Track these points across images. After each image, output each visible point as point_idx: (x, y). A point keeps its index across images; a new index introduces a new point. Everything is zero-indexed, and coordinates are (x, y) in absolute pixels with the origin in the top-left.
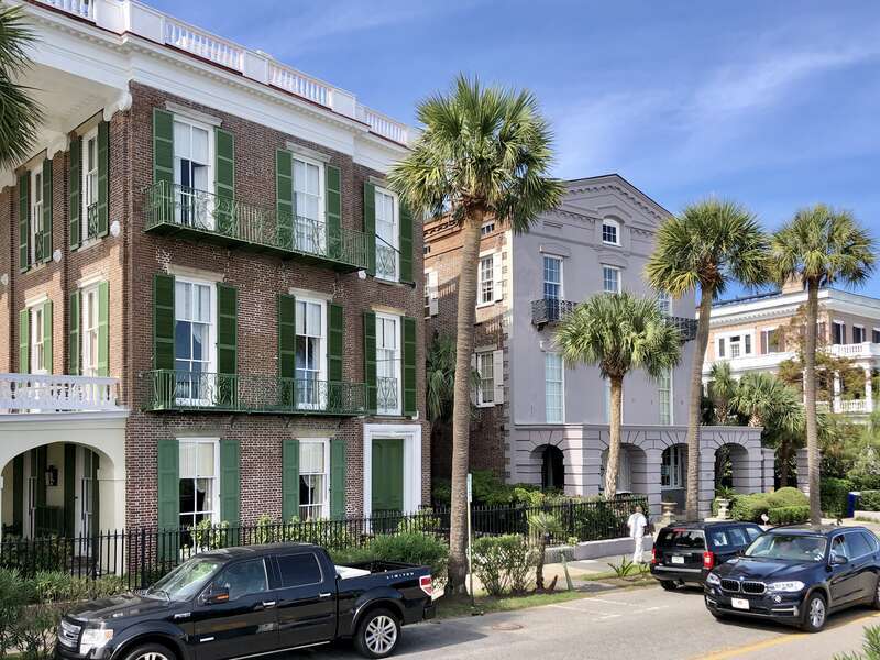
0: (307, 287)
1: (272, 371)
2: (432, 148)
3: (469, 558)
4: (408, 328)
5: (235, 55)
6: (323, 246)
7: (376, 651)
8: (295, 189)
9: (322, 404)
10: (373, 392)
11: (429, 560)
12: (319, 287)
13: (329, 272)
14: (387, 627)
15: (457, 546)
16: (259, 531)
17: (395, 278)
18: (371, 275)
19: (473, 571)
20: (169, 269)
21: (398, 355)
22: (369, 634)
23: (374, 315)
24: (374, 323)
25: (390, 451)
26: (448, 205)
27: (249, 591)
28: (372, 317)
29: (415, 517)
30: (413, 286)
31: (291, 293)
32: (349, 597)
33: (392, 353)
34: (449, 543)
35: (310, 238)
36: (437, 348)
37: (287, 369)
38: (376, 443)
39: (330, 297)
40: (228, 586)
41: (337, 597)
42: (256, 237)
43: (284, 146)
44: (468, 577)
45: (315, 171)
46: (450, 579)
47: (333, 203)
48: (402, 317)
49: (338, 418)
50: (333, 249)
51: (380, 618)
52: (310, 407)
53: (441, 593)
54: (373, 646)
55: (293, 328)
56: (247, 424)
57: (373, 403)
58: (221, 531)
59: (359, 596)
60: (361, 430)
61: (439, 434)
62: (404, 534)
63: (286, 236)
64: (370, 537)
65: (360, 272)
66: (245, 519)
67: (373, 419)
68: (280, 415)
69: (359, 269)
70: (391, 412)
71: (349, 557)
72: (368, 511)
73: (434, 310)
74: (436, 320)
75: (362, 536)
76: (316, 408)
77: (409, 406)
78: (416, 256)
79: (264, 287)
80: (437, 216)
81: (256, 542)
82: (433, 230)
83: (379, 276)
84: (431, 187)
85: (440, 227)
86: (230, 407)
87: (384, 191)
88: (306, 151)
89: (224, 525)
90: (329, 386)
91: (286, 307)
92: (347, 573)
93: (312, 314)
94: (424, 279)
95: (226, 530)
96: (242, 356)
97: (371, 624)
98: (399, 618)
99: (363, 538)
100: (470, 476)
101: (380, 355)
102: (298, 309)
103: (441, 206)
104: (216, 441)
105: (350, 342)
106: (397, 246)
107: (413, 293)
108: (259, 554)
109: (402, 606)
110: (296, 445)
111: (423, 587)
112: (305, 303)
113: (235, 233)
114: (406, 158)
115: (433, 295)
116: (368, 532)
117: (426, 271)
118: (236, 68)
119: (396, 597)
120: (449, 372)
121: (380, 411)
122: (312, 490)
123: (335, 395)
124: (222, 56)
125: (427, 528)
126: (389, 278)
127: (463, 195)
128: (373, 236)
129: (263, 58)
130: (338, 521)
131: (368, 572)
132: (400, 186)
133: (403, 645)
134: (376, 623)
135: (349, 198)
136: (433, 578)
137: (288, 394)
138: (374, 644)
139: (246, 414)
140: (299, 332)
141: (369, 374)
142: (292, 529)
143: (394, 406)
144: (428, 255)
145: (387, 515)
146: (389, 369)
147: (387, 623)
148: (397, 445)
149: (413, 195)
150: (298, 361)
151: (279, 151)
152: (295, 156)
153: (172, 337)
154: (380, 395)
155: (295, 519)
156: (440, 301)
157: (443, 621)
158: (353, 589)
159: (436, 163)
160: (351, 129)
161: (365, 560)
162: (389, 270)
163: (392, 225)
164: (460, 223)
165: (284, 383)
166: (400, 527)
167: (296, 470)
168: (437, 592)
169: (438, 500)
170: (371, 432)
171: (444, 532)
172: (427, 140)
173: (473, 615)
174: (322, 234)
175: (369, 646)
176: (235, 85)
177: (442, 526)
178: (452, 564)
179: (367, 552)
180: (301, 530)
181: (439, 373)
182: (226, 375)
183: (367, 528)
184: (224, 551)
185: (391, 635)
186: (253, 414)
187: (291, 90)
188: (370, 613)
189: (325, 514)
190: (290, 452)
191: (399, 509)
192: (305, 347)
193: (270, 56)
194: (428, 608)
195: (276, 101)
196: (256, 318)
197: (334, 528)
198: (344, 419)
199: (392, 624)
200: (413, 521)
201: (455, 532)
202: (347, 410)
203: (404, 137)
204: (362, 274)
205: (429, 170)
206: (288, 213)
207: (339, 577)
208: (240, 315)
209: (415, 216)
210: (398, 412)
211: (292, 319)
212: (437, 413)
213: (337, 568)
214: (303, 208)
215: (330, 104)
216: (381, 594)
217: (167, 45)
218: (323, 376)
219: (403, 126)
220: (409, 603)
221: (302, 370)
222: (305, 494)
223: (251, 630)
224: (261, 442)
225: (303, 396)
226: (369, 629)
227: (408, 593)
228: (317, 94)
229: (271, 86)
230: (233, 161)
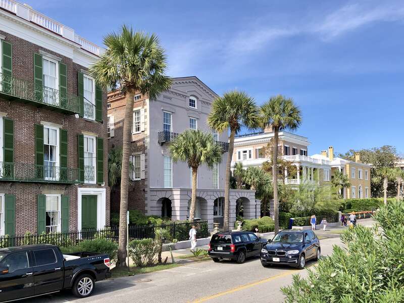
0: (49, 121)
1: (32, 161)
2: (111, 58)
3: (127, 249)
4: (100, 143)
5: (12, 5)
6: (58, 101)
7: (83, 294)
8: (44, 73)
9: (57, 178)
10: (82, 173)
11: (109, 251)
12: (55, 121)
13: (60, 114)
14: (89, 282)
15: (122, 244)
16: (25, 239)
17: (93, 118)
18: (81, 117)
19: (129, 256)
21: (95, 155)
22: (80, 286)
23: (83, 136)
24: (83, 140)
25: (90, 201)
26: (118, 85)
27: (19, 268)
28: (82, 136)
29: (102, 231)
30: (102, 123)
31: (41, 123)
32: (70, 270)
33: (92, 154)
34: (118, 243)
35: (52, 97)
36: (114, 153)
37: (39, 160)
38: (84, 197)
39: (61, 127)
40: (8, 266)
41: (63, 269)
42: (23, 96)
43: (38, 52)
44: (127, 258)
45: (54, 65)
46: (119, 260)
47: (62, 81)
48: (96, 138)
49: (65, 185)
50: (62, 103)
51: (85, 279)
52: (51, 179)
53: (114, 266)
54: (81, 292)
55: (43, 141)
56: (19, 187)
57: (82, 178)
58: (5, 239)
59: (74, 268)
60: (76, 190)
61: (115, 193)
62: (97, 239)
63: (39, 96)
64: (81, 241)
65: (76, 115)
66: (18, 233)
67: (82, 185)
68: (35, 183)
69: (75, 113)
70: (91, 182)
71: (70, 250)
72: (80, 228)
73: (112, 134)
74: (113, 140)
75: (77, 240)
76: (54, 179)
77: (100, 180)
78: (103, 108)
79: (28, 121)
80: (113, 90)
81: (24, 244)
82: (112, 96)
83: (85, 117)
84: (110, 76)
85: (115, 95)
86: (10, 179)
87: (88, 77)
88: (49, 55)
89: (6, 236)
90: (61, 170)
91: (39, 130)
92: (69, 258)
93: (52, 134)
94: (107, 119)
95: (8, 239)
96: (17, 153)
97: (81, 281)
98: (94, 278)
99: (77, 241)
100: (128, 212)
101: (86, 155)
102: (45, 132)
103: (115, 85)
104: (3, 195)
105: (71, 148)
106: (94, 103)
107: (102, 126)
108: (25, 250)
109: (95, 272)
110: (44, 197)
111: (105, 263)
112: (48, 129)
113: (12, 93)
114: (98, 62)
115: (112, 127)
116: (80, 239)
117: (108, 116)
118: (13, 11)
119: (93, 268)
120: (119, 164)
121: (86, 182)
122: (52, 219)
123: (63, 174)
124: (5, 5)
125: (108, 236)
126: (90, 118)
127: (125, 81)
128: (82, 98)
129: (25, 7)
130: (65, 233)
131: (80, 257)
132: (95, 75)
133: (96, 291)
134: (83, 281)
135: (71, 81)
136: (111, 259)
137: (40, 172)
138: (82, 291)
139: (19, 182)
140: (45, 143)
141: (81, 164)
142: (42, 238)
143: (92, 179)
144: (110, 108)
145: (89, 230)
146: (90, 161)
147: (88, 280)
148: (94, 198)
149: (102, 79)
150: (45, 157)
151: (36, 55)
152: (44, 57)
154: (86, 174)
155: (44, 233)
156: (115, 130)
157: (116, 279)
158: (72, 265)
159: (113, 65)
160: (72, 46)
161: (78, 252)
162: (90, 115)
163: (92, 93)
164: (125, 94)
165: (38, 167)
166: (95, 236)
167: (45, 209)
168: (112, 266)
169: (113, 224)
170: (81, 191)
171: (116, 238)
172: (109, 54)
173: (129, 275)
174: (57, 96)
175: (79, 292)
176: (12, 20)
177: (115, 234)
178: (120, 252)
179: (79, 248)
180: (46, 238)
181: (114, 164)
182: (8, 163)
183: (80, 237)
184: (6, 249)
185: (90, 286)
186: (22, 182)
187: (41, 25)
188: (80, 276)
189: (59, 230)
190: (41, 201)
191: (95, 227)
192: (49, 150)
193: (30, 7)
194: (107, 273)
195: (34, 29)
196: (23, 135)
197: (63, 237)
198: (68, 185)
199: (90, 281)
200: (101, 233)
201: (121, 237)
202: (69, 181)
203: (98, 52)
204: (77, 116)
205: (109, 68)
206: (40, 85)
207: (65, 260)
208: (15, 134)
209: (103, 89)
210: (95, 182)
211: (42, 137)
212: (113, 183)
213: (64, 256)
214: (47, 83)
215: (61, 34)
216: (85, 267)
218: (58, 164)
219: (97, 46)
220: (98, 271)
221: (47, 161)
222: (48, 221)
223: (20, 287)
224: (26, 196)
225: (48, 173)
226: (79, 284)
227: (99, 266)
228: (55, 28)
229: (31, 22)
230: (11, 57)
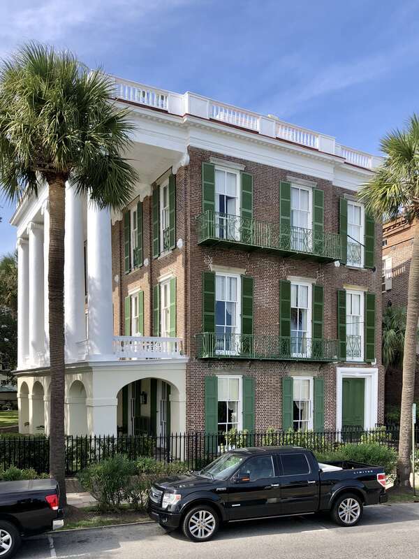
0: (299, 275)
1: (274, 333)
2: (391, 170)
3: (413, 462)
4: (370, 301)
5: (254, 120)
6: (310, 246)
7: (346, 521)
8: (292, 208)
9: (308, 354)
10: (344, 346)
11: (383, 463)
12: (306, 274)
13: (315, 263)
14: (354, 506)
15: (404, 453)
16: (267, 437)
17: (361, 265)
18: (343, 264)
19: (415, 471)
20: (212, 268)
21: (362, 319)
22: (341, 510)
23: (345, 292)
24: (345, 297)
25: (355, 387)
26: (401, 210)
27: (262, 476)
28: (344, 293)
29: (373, 432)
30: (374, 270)
31: (288, 279)
32: (328, 485)
33: (357, 318)
34: (398, 450)
35: (302, 241)
36: (390, 314)
37: (285, 330)
38: (345, 381)
39: (314, 281)
40: (248, 472)
41: (319, 483)
42: (266, 243)
43: (285, 179)
44: (411, 475)
45: (306, 194)
46: (398, 476)
47: (318, 215)
48: (365, 293)
49: (319, 363)
50: (317, 247)
51: (349, 500)
52: (300, 355)
53: (392, 485)
54: (344, 518)
55: (289, 303)
56: (259, 366)
57: (343, 352)
58: (243, 435)
59: (334, 484)
60: (335, 372)
61: (391, 374)
62: (363, 444)
63: (286, 241)
64: (341, 444)
65: (335, 262)
66: (258, 428)
67: (343, 364)
68: (281, 362)
69: (335, 260)
70: (356, 359)
71: (327, 457)
72: (339, 427)
73: (388, 286)
74: (389, 294)
75: (335, 443)
76: (304, 356)
77: (369, 355)
78: (376, 248)
79: (270, 277)
80: (393, 219)
81: (264, 445)
82: (389, 228)
83: (349, 264)
84: (390, 198)
85: (394, 226)
86: (249, 356)
87: (355, 204)
88: (300, 181)
89: (245, 432)
90: (313, 342)
91: (285, 289)
92: (327, 468)
93: (302, 293)
94: (382, 264)
95: (247, 435)
96: (256, 322)
97: (343, 503)
98: (362, 501)
99: (336, 444)
100: (415, 405)
101: (349, 320)
102: (293, 290)
103: (396, 211)
104: (240, 377)
105: (328, 312)
106: (362, 241)
107: (374, 275)
108: (269, 453)
109: (364, 492)
110: (291, 380)
111: (379, 481)
112: (297, 286)
113: (253, 242)
114: (371, 180)
115: (388, 275)
116: (340, 441)
117: (383, 258)
118: (255, 129)
119: (361, 486)
120: (400, 331)
121: (348, 359)
122: (301, 411)
123: (317, 348)
125: (382, 440)
126: (356, 265)
127: (414, 202)
128: (346, 236)
129: (271, 120)
130: (319, 432)
131: (341, 469)
132: (367, 200)
133: (364, 519)
134: (346, 503)
135: (329, 210)
136: (386, 474)
137: (286, 347)
138: (351, 516)
139: (259, 360)
140: (293, 306)
141: (341, 333)
142: (288, 436)
143: (358, 355)
144: (385, 246)
145: (353, 430)
146: (355, 328)
147: (353, 503)
148: (361, 382)
149: (376, 204)
150: (292, 325)
151: (281, 182)
152: (293, 185)
153: (213, 311)
154: (348, 348)
155: (291, 430)
156: (393, 279)
157: (393, 505)
158: (331, 479)
159: (394, 181)
160: (332, 162)
161: (338, 460)
162: (357, 260)
163: (359, 227)
164: (410, 222)
165: (283, 340)
166: (362, 438)
167: (291, 397)
168: (389, 485)
169: (390, 420)
170: (342, 373)
171: (393, 442)
172: (388, 165)
173: (415, 502)
174: (310, 238)
175: (341, 517)
176: (254, 141)
177: (393, 438)
178: (400, 466)
179: (339, 454)
180: (294, 438)
181: (392, 332)
182: (246, 335)
183: (339, 438)
184: (245, 449)
185: (356, 511)
186: (263, 360)
187: (291, 140)
188: (342, 495)
189: (310, 427)
190: (286, 386)
191: (361, 426)
192: (297, 315)
193: (276, 118)
194: (383, 496)
195: (281, 148)
196: (266, 297)
197: (316, 437)
198: (323, 364)
199: (357, 504)
200: (372, 434)
201: (403, 443)
202: (325, 358)
203: (369, 164)
204: (337, 264)
205: (389, 186)
206: (287, 225)
207: (321, 471)
208: (255, 296)
209: (377, 221)
210: (361, 359)
211: (289, 297)
212: (389, 359)
213: (320, 464)
214: (297, 221)
215: (317, 147)
216: (350, 484)
217: (211, 120)
218: (309, 335)
219: (369, 156)
220: (369, 491)
221: (294, 331)
222: (297, 413)
223: (263, 501)
224: (268, 378)
225: (295, 349)
226: (341, 506)
227: (369, 484)
228: (309, 140)
229: (277, 139)
230: (252, 193)
